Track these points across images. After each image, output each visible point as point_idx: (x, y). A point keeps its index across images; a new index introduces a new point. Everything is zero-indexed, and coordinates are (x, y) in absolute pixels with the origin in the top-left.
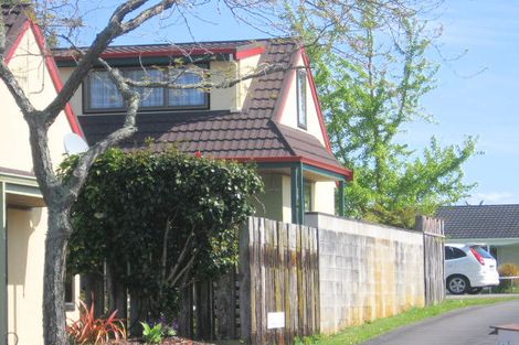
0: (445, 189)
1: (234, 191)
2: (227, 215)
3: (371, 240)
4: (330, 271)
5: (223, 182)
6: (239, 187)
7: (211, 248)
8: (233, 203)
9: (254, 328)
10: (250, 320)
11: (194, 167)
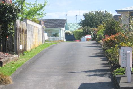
0: (38, 14)
1: (14, 12)
2: (12, 19)
3: (34, 26)
4: (29, 34)
5: (12, 10)
6: (16, 11)
7: (8, 28)
8: (14, 15)
9: (18, 49)
10: (17, 46)
11: (4, 5)
